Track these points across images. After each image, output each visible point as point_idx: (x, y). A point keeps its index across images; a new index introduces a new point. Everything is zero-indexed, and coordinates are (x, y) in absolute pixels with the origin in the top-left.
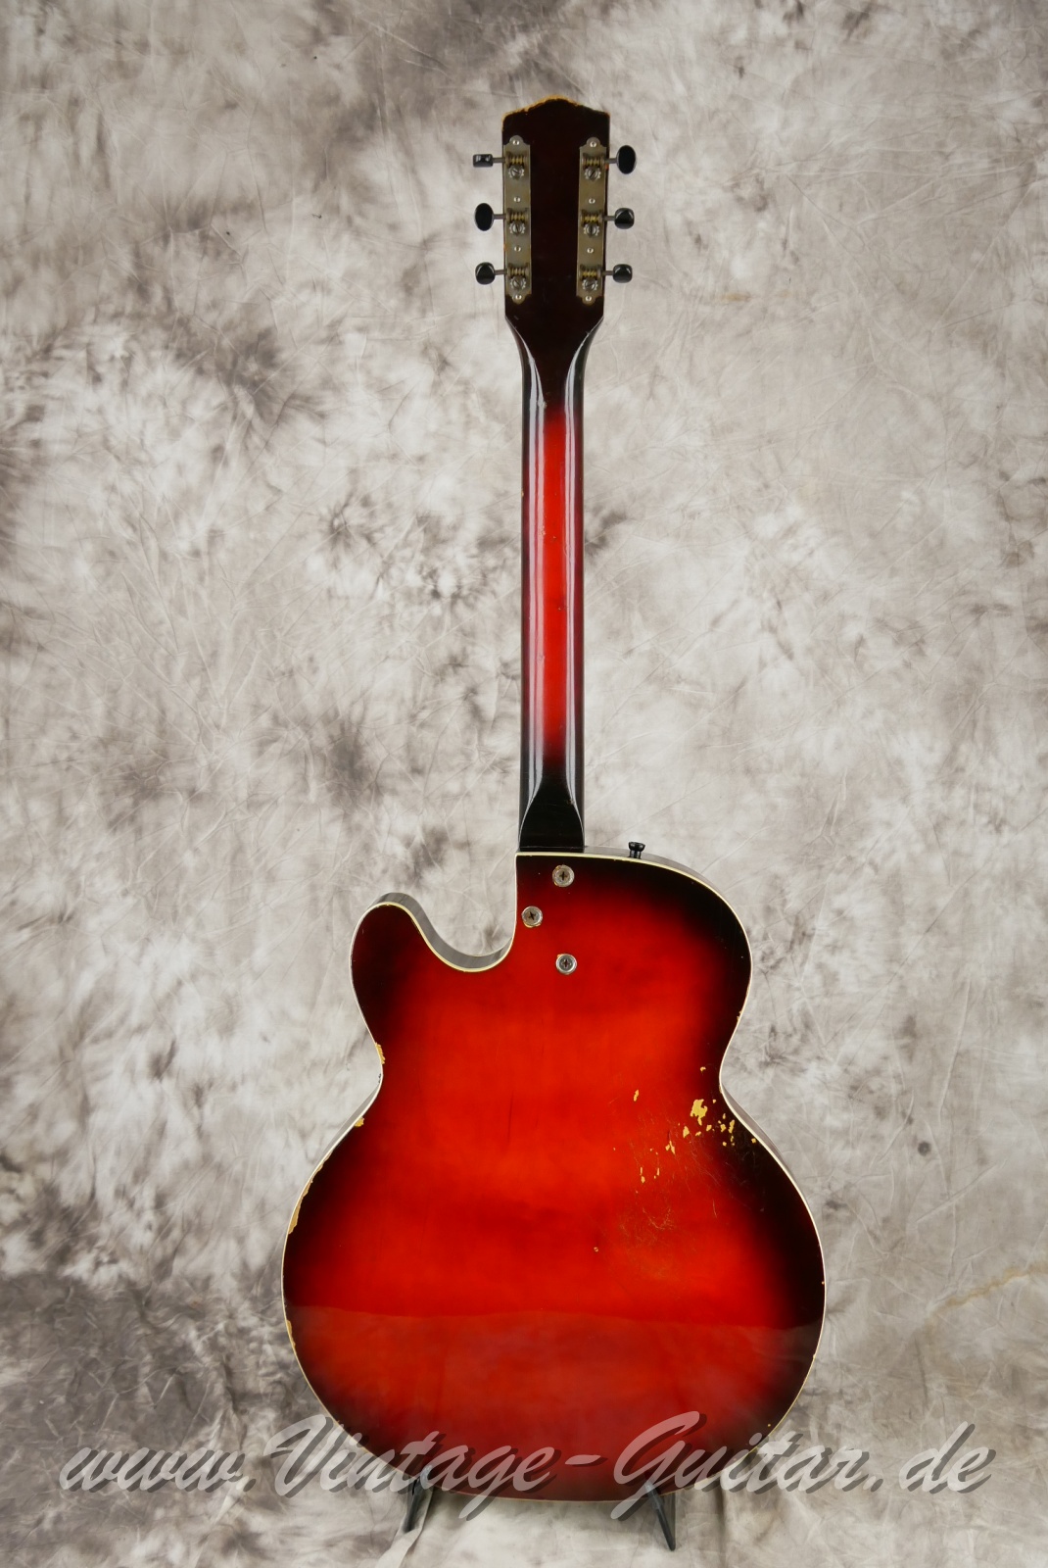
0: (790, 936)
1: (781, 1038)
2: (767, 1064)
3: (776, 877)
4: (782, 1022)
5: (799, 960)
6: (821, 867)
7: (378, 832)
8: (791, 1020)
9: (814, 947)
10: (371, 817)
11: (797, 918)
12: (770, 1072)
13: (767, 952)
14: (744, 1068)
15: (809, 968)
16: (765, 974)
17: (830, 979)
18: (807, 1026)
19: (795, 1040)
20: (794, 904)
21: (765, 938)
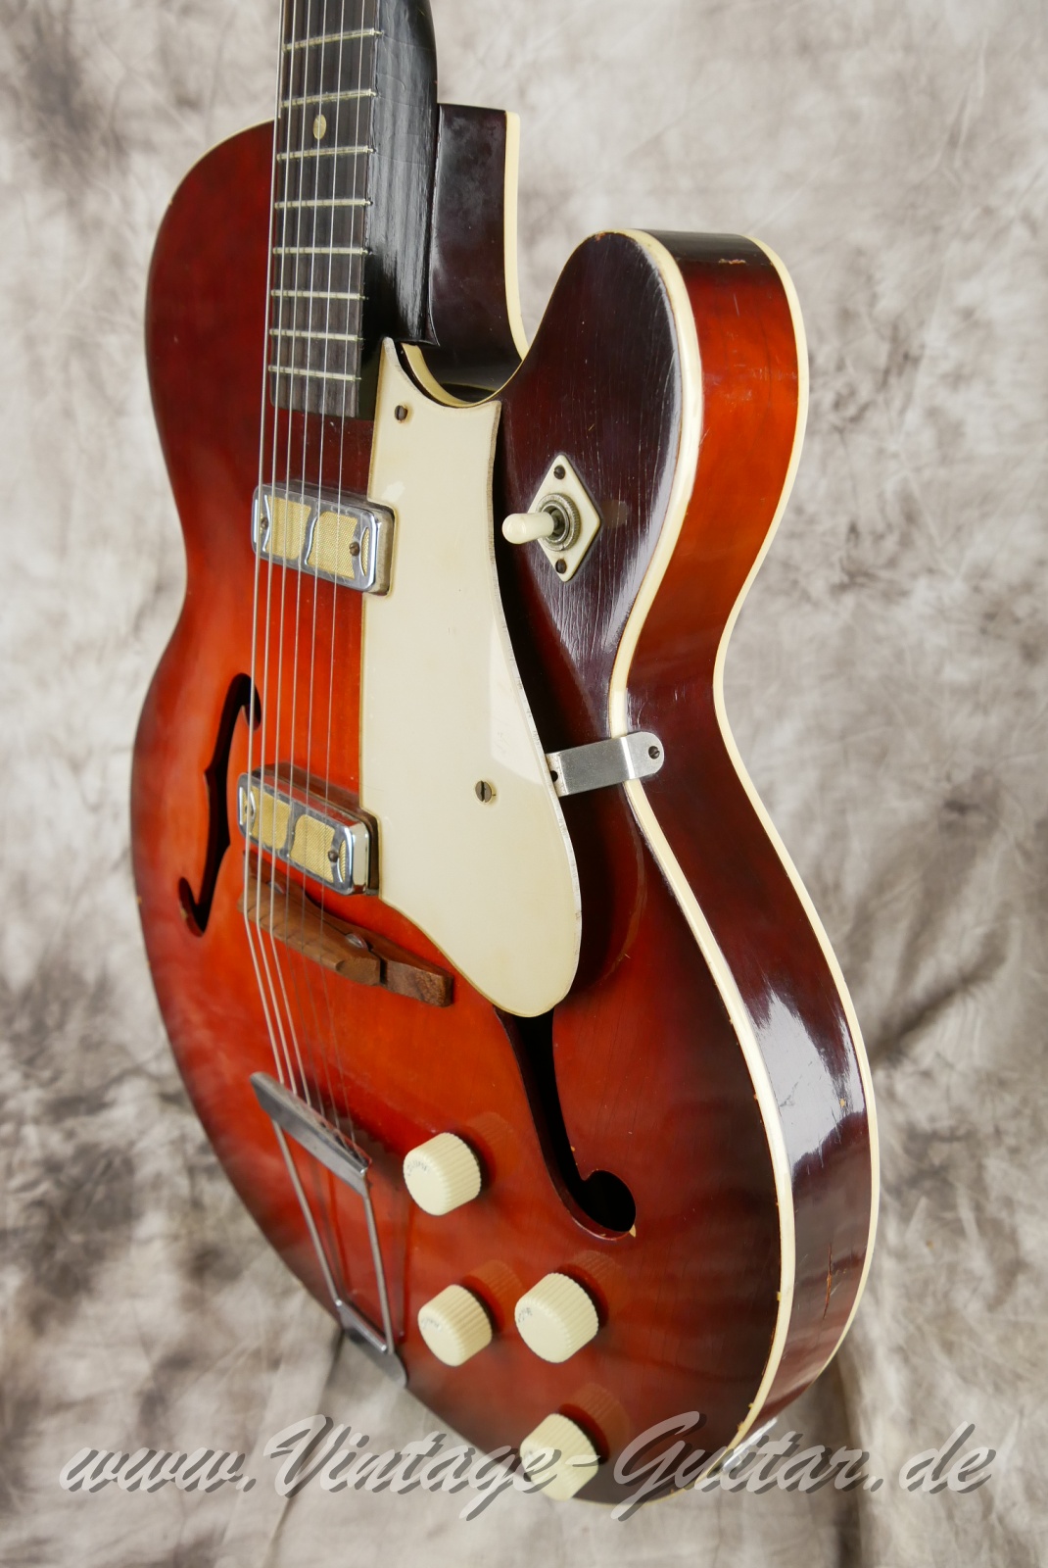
0: (882, 361)
1: (867, 542)
2: (840, 589)
3: (859, 252)
4: (868, 513)
5: (897, 403)
6: (937, 230)
7: (132, 227)
8: (882, 510)
9: (923, 379)
10: (116, 201)
11: (895, 328)
12: (849, 600)
13: (845, 392)
14: (806, 597)
15: (913, 417)
16: (840, 430)
17: (949, 433)
18: (911, 517)
19: (890, 544)
20: (890, 302)
21: (840, 367)
